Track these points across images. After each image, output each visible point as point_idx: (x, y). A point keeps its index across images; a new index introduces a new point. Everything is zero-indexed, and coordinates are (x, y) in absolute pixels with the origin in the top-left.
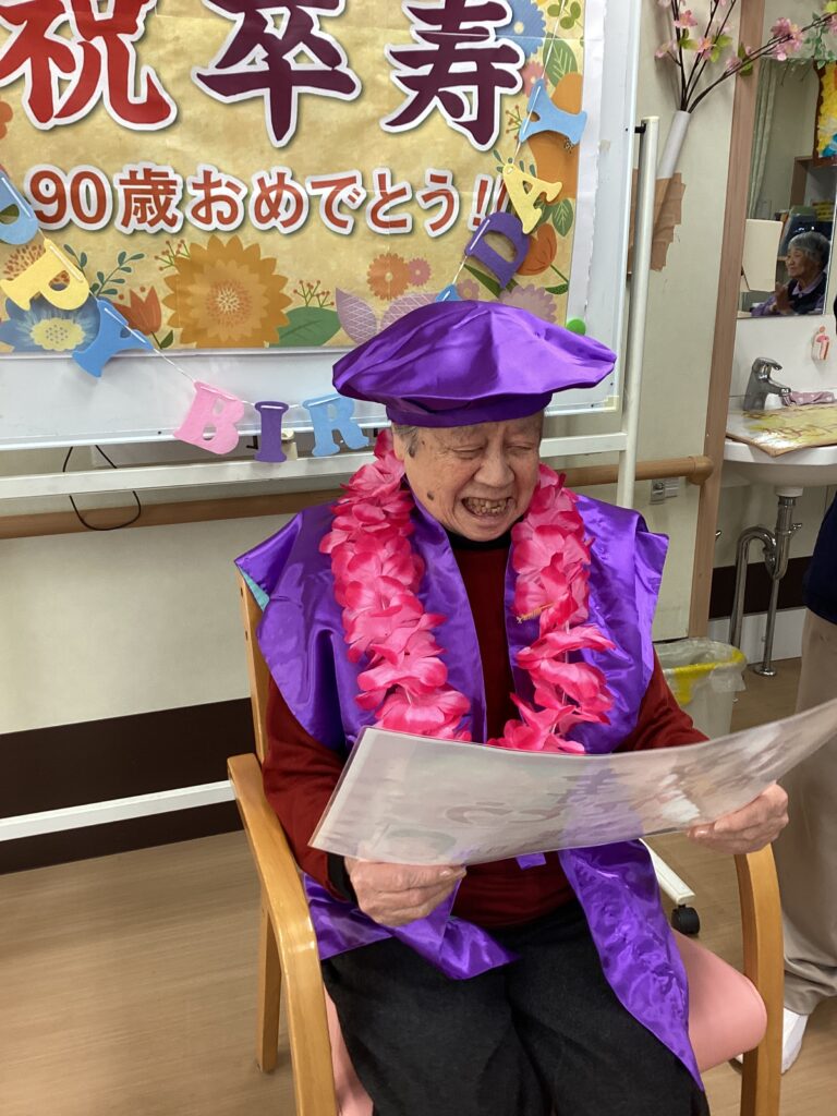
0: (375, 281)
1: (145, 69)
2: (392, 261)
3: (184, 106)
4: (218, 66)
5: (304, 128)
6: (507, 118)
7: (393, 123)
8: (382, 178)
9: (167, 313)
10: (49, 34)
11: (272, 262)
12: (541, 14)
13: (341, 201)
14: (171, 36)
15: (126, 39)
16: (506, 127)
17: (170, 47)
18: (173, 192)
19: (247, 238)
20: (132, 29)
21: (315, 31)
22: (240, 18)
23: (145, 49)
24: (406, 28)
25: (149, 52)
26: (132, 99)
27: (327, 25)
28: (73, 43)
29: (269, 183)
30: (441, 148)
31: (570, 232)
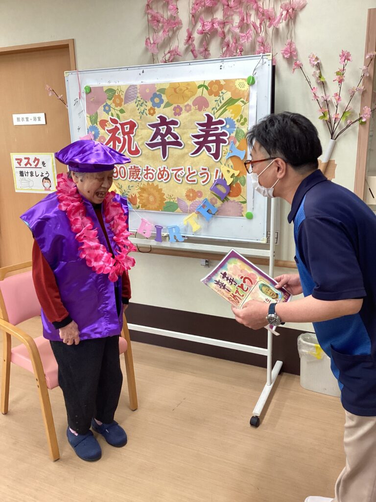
0: (187, 196)
1: (135, 142)
2: (192, 191)
3: (143, 151)
4: (151, 141)
5: (170, 155)
6: (224, 152)
7: (192, 154)
8: (189, 169)
9: (138, 200)
10: (116, 135)
11: (161, 189)
12: (234, 122)
13: (179, 175)
14: (140, 134)
15: (132, 135)
16: (223, 155)
17: (140, 137)
18: (140, 171)
19: (156, 183)
20: (133, 134)
21: (172, 131)
22: (155, 129)
23: (135, 137)
24: (196, 129)
25: (136, 138)
26: (132, 150)
27: (176, 130)
28: (121, 137)
29: (161, 169)
30: (205, 161)
31: (245, 185)
